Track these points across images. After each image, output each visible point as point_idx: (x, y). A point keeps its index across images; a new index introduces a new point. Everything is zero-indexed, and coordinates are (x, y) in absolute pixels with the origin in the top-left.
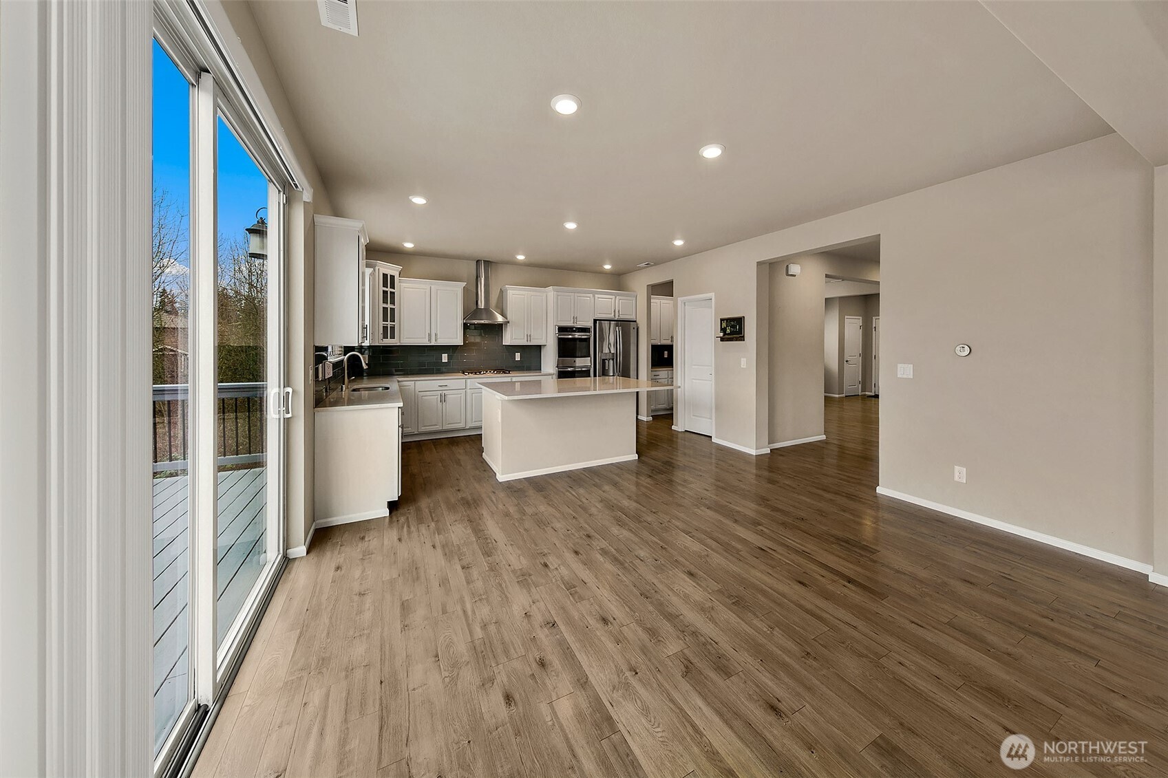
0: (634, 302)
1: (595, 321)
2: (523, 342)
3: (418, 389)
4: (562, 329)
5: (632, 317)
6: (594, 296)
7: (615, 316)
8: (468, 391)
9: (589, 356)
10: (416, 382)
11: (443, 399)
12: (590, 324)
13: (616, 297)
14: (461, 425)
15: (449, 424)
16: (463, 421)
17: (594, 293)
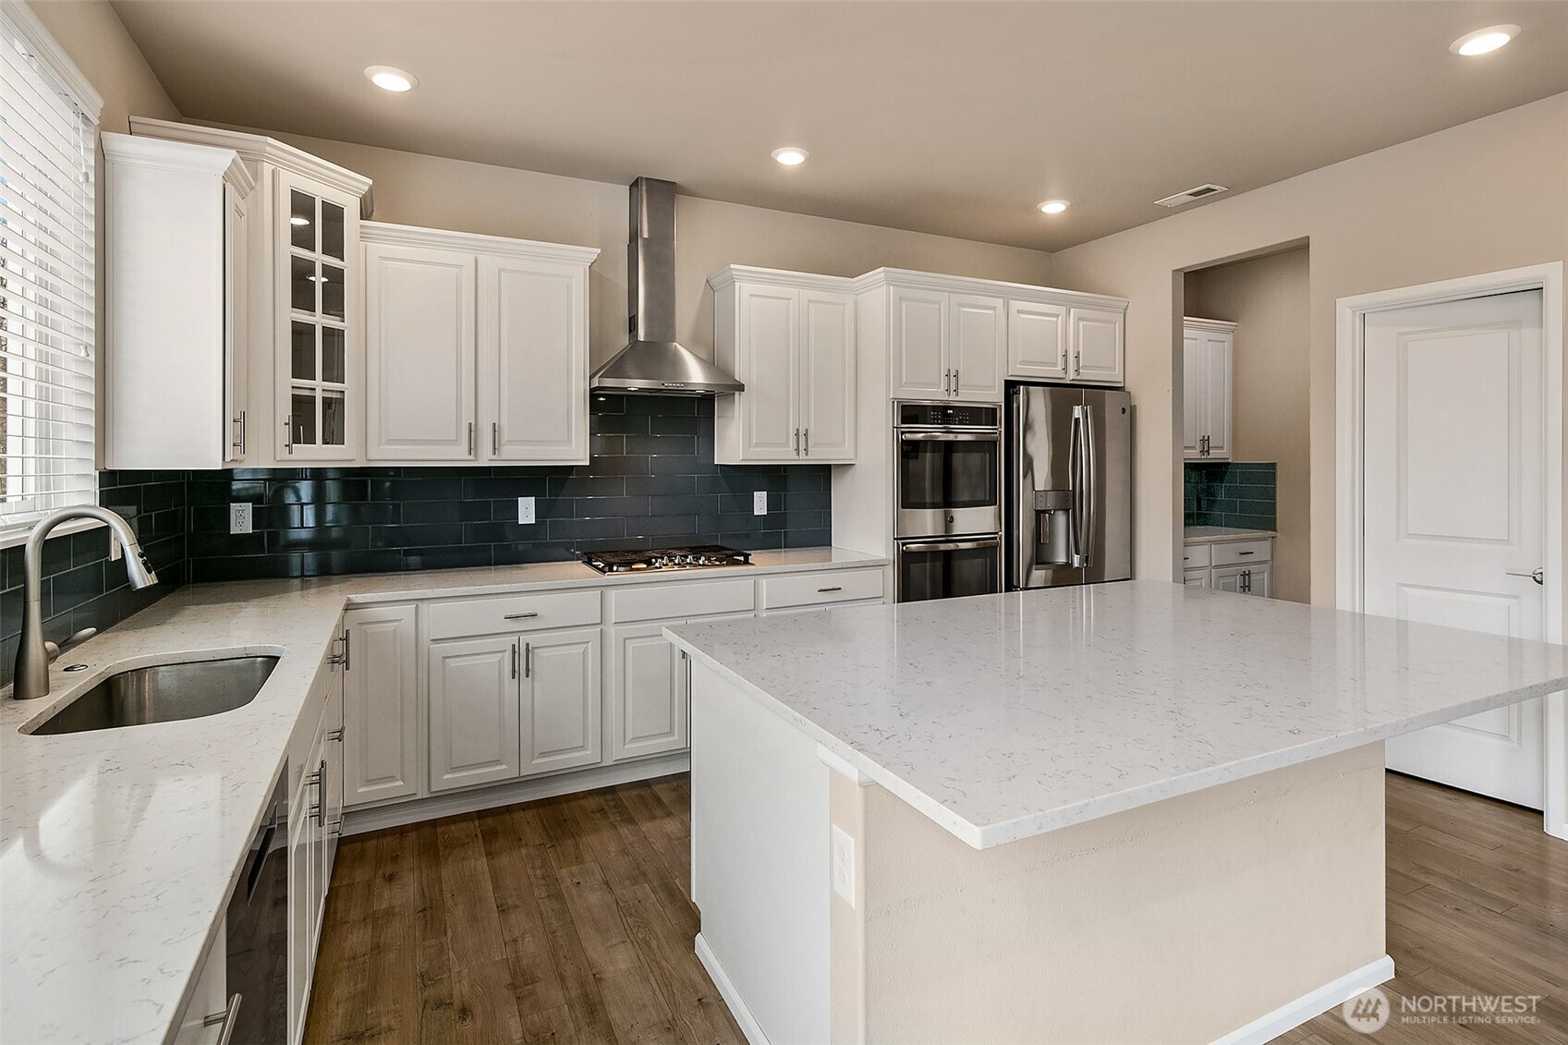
0: (1119, 326)
1: (1011, 387)
2: (783, 454)
3: (430, 630)
4: (911, 413)
5: (1112, 376)
6: (1007, 306)
7: (1065, 369)
8: (612, 631)
9: (992, 501)
10: (424, 607)
11: (522, 664)
12: (996, 397)
13: (1069, 313)
14: (588, 756)
15: (543, 754)
16: (593, 738)
17: (1007, 296)
